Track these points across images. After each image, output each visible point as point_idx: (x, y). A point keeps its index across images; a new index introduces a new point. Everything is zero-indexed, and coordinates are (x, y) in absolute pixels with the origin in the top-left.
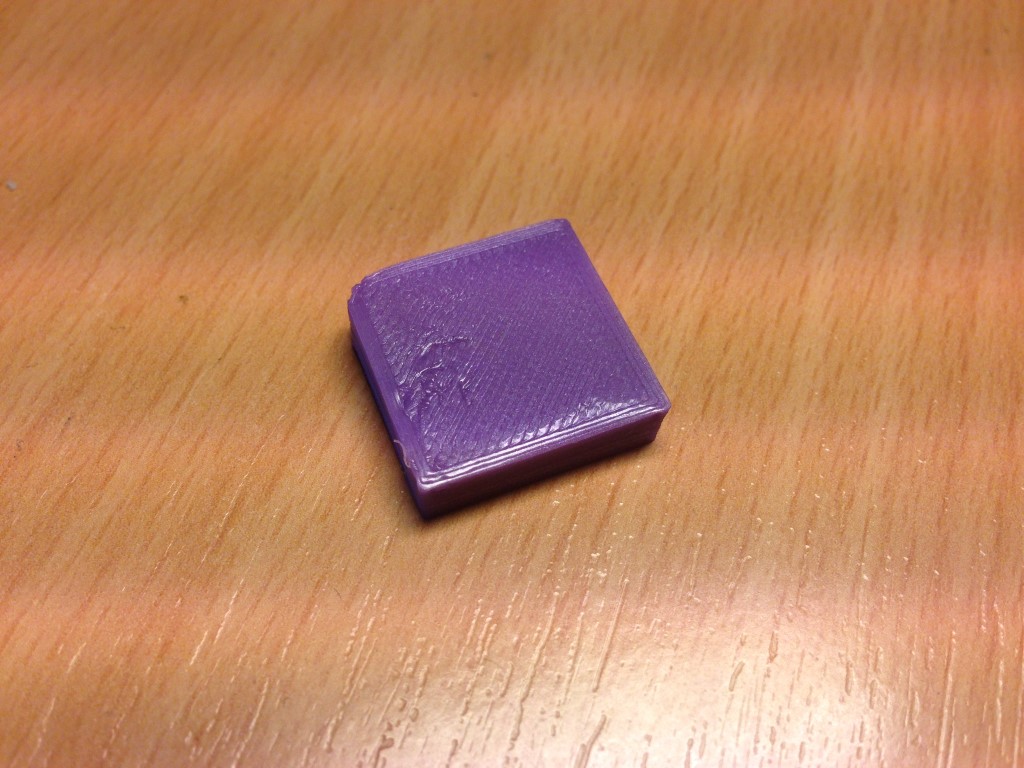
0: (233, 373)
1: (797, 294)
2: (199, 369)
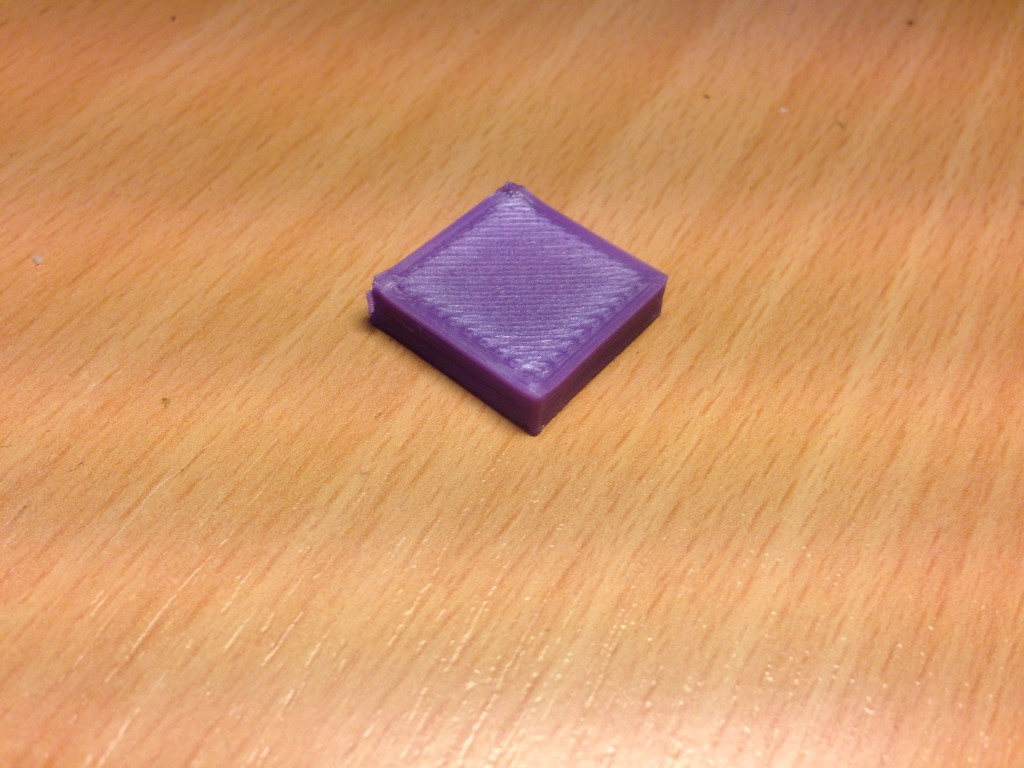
0: (191, 487)
1: (779, 499)
2: (160, 477)
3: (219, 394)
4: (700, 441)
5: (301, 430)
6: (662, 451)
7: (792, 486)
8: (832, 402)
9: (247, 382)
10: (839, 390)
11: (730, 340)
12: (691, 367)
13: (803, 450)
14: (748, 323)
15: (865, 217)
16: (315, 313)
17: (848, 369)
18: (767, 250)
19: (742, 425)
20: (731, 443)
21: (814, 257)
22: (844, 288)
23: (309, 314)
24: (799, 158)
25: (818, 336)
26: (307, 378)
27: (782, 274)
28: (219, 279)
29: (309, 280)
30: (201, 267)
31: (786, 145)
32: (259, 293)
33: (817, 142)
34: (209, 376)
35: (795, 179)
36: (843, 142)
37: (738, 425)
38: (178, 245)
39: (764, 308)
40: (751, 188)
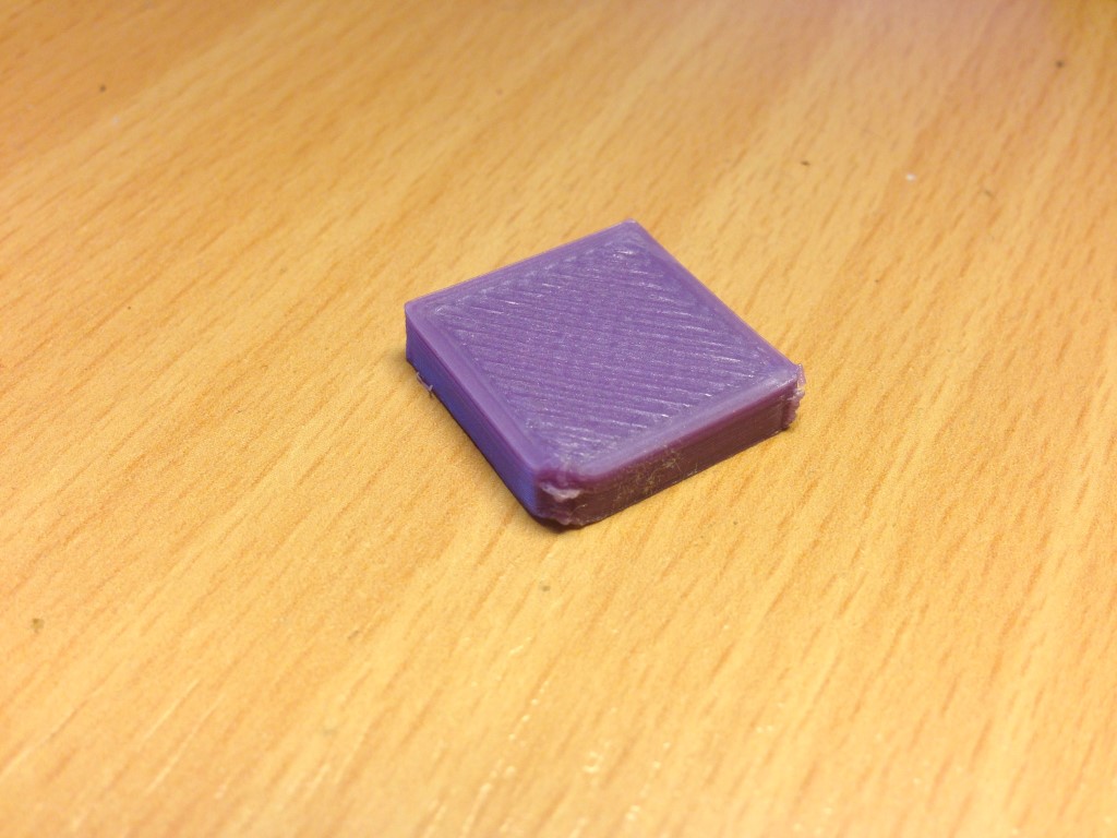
3: (115, 611)
4: (838, 660)
5: (236, 662)
6: (782, 677)
7: (987, 728)
8: (1028, 590)
9: (158, 590)
10: (1038, 570)
11: (869, 501)
12: (816, 543)
13: (996, 669)
14: (893, 473)
15: (1038, 316)
16: (266, 480)
17: (1045, 538)
18: (908, 366)
19: (900, 631)
20: (885, 662)
21: (976, 373)
22: (1024, 418)
23: (257, 482)
24: (938, 239)
25: (997, 488)
26: (248, 581)
27: (934, 399)
28: (130, 435)
29: (261, 432)
30: (108, 417)
31: (919, 222)
32: (185, 453)
33: (960, 217)
34: (104, 583)
35: (935, 267)
36: (994, 218)
37: (893, 631)
38: (77, 387)
39: (913, 450)
40: (877, 281)
